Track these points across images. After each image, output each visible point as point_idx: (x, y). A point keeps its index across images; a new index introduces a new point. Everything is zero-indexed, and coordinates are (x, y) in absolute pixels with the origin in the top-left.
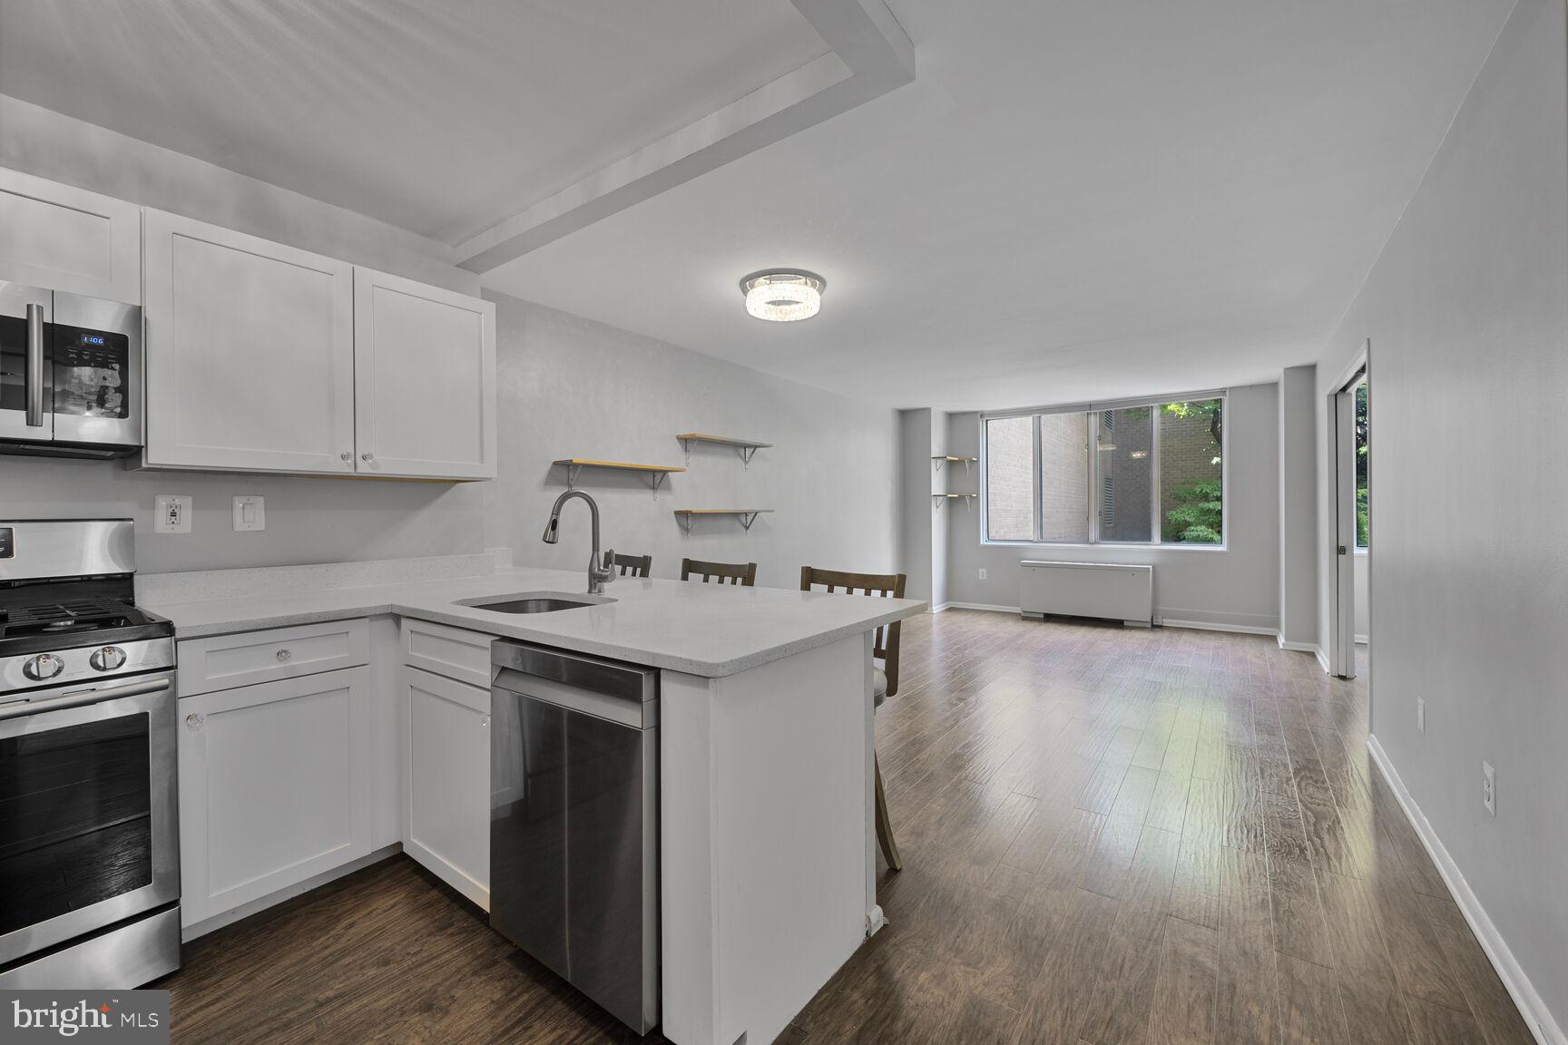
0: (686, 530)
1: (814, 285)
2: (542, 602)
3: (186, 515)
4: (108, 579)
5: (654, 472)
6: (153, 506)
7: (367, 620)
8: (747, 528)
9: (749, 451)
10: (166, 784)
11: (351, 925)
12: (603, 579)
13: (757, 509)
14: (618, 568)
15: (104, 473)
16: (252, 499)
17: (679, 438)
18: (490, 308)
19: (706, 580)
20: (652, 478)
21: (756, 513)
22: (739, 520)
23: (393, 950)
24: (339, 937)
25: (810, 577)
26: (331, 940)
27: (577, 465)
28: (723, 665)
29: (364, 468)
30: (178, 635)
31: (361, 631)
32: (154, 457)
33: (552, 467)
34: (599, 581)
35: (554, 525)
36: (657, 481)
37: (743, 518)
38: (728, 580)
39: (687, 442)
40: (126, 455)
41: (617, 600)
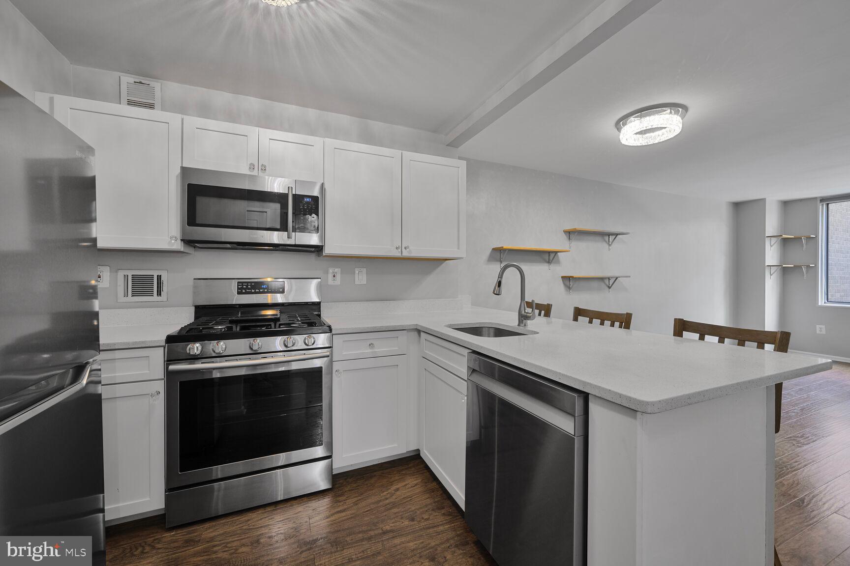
0: (568, 288)
1: (677, 113)
2: (490, 329)
3: (338, 276)
4: (314, 304)
5: (549, 252)
6: (327, 273)
7: (406, 331)
8: (610, 288)
9: (611, 238)
10: (328, 401)
11: (397, 490)
12: (527, 317)
13: (617, 275)
14: (537, 312)
15: (312, 258)
16: (362, 269)
17: (565, 232)
18: (463, 163)
19: (591, 322)
20: (548, 256)
21: (617, 278)
22: (605, 283)
23: (416, 512)
24: (392, 495)
25: (681, 327)
26: (389, 496)
27: (505, 250)
28: (653, 404)
29: (406, 254)
30: (333, 332)
31: (403, 337)
32: (327, 251)
33: (491, 252)
34: (525, 319)
35: (499, 284)
36: (551, 258)
37: (607, 281)
38: (608, 323)
39: (569, 233)
40: (318, 250)
41: (538, 333)
